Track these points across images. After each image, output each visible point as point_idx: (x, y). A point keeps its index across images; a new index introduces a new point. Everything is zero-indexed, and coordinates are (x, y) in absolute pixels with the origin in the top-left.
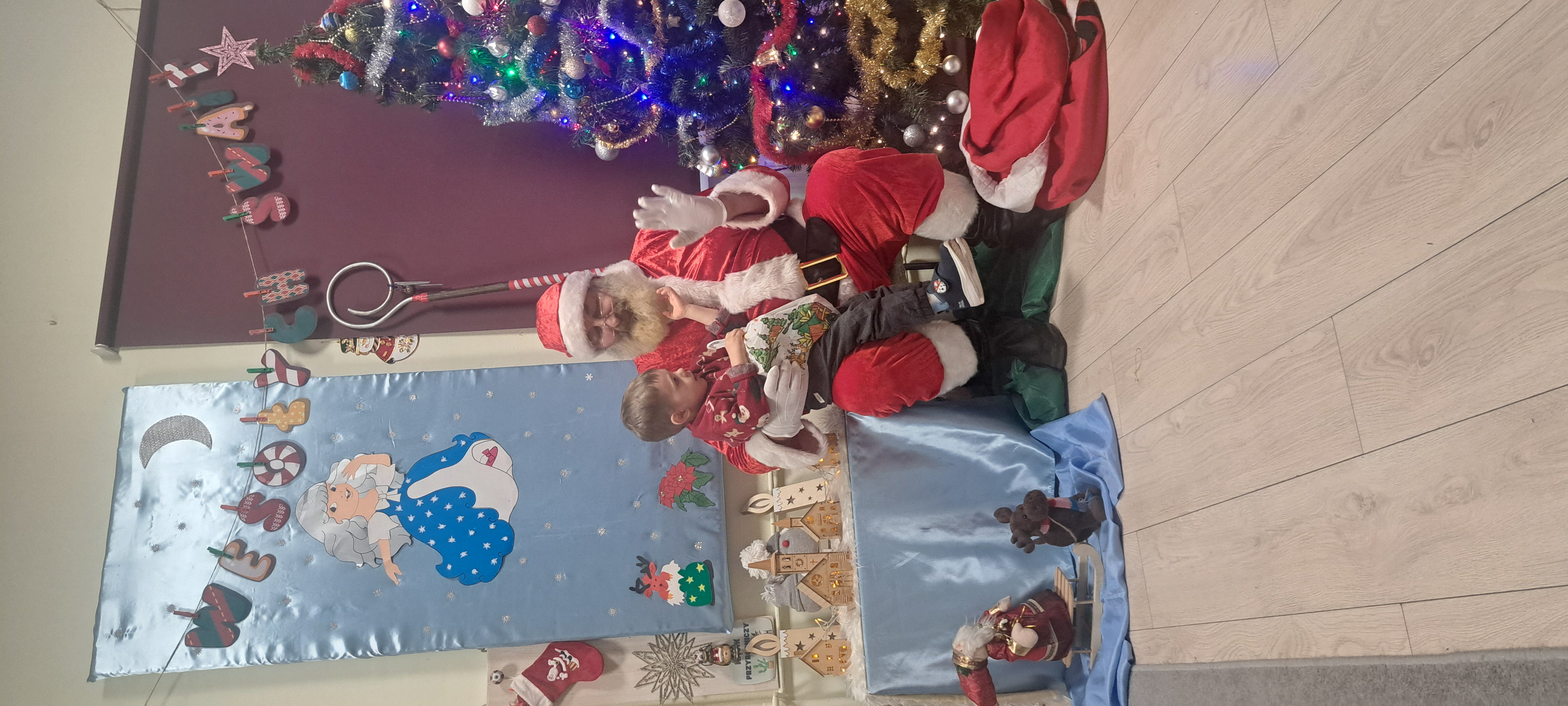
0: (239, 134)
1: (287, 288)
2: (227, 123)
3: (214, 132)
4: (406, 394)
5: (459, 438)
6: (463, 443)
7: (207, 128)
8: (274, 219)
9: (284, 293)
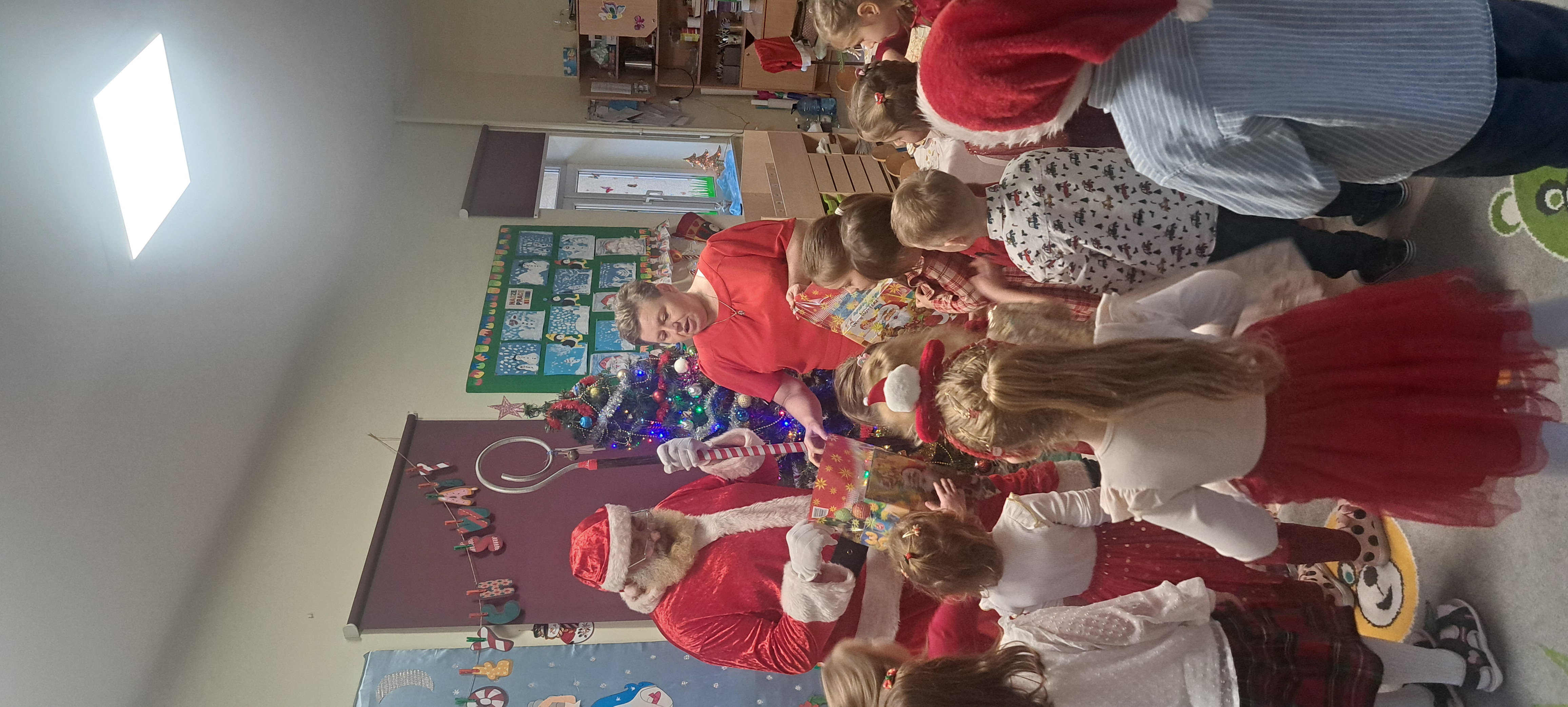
0: (467, 502)
1: (499, 590)
2: (459, 497)
3: (450, 500)
4: (588, 657)
5: (629, 685)
6: (633, 689)
7: (446, 497)
8: (490, 549)
9: (496, 592)
